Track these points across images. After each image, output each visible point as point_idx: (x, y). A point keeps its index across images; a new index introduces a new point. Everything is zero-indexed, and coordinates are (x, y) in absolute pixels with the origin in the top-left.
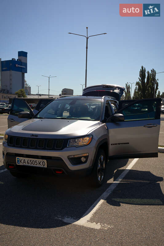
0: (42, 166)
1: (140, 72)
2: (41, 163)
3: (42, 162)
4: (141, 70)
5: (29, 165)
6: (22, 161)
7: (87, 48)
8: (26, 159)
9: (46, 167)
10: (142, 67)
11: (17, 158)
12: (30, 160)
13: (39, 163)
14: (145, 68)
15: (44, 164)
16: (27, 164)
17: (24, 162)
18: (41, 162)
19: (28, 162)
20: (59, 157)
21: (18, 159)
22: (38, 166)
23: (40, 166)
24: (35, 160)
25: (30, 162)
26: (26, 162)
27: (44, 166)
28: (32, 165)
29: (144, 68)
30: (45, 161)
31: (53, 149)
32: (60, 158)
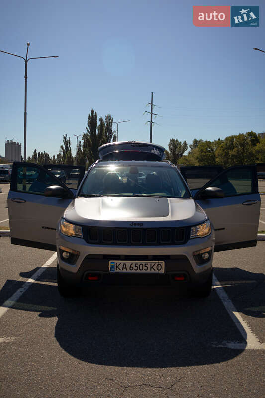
0: (157, 271)
1: (88, 119)
2: (155, 267)
3: (156, 265)
4: (90, 116)
5: (134, 271)
6: (121, 267)
7: (26, 77)
8: (128, 263)
9: (163, 272)
10: (93, 112)
11: (111, 263)
12: (136, 264)
13: (151, 267)
14: (96, 113)
15: (159, 267)
16: (129, 271)
17: (123, 268)
18: (154, 264)
19: (130, 267)
20: (184, 254)
21: (113, 264)
22: (149, 271)
23: (153, 271)
24: (143, 262)
25: (135, 266)
26: (128, 268)
27: (160, 271)
28: (139, 271)
29: (94, 113)
30: (163, 263)
31: (173, 243)
32: (185, 256)
